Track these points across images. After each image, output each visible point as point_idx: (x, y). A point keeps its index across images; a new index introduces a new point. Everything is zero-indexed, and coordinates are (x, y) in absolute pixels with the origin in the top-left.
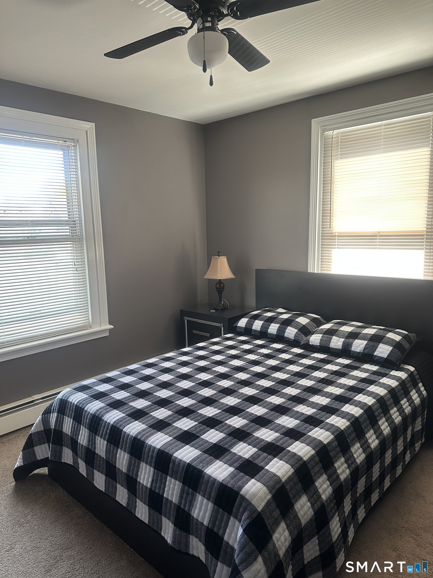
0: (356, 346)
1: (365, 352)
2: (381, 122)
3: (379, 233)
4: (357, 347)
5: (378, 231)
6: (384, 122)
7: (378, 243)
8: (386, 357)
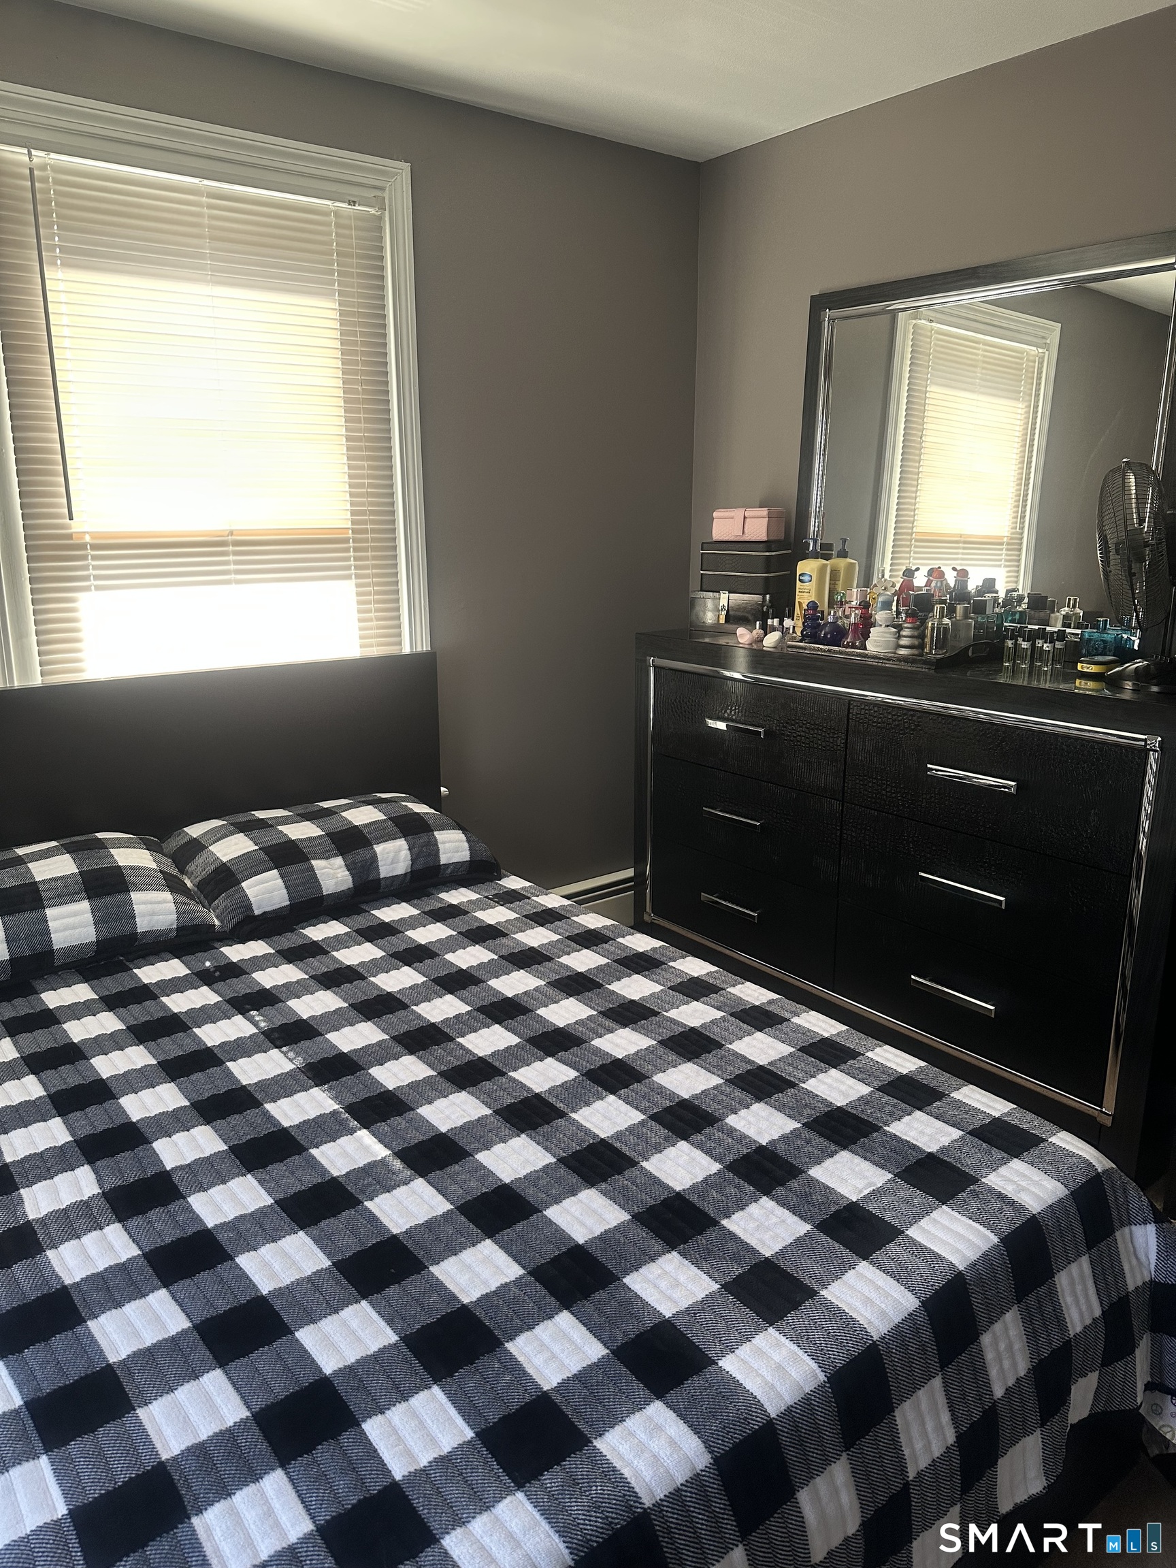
0: (390, 860)
1: (419, 866)
2: (196, 180)
3: (231, 533)
4: (392, 863)
5: (227, 527)
6: (206, 182)
7: (232, 567)
8: (468, 859)
